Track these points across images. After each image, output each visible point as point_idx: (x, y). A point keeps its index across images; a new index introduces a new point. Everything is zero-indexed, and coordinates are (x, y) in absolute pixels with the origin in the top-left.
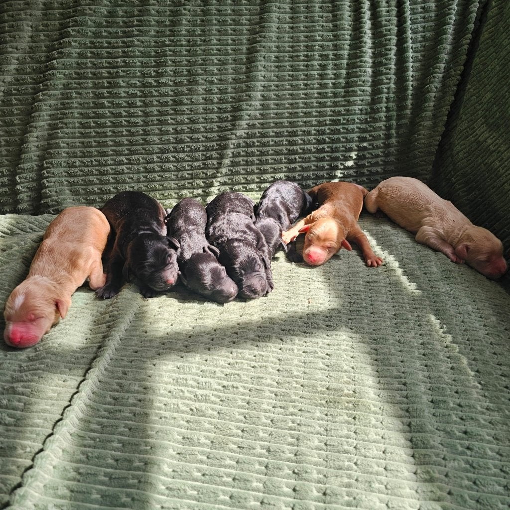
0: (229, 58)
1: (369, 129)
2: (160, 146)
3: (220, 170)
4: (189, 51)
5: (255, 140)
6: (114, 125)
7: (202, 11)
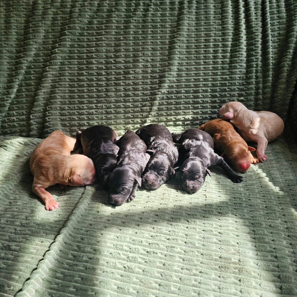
0: (158, 47)
1: (245, 89)
2: (115, 98)
3: (151, 113)
4: (134, 43)
5: (173, 95)
6: (89, 86)
7: (143, 20)
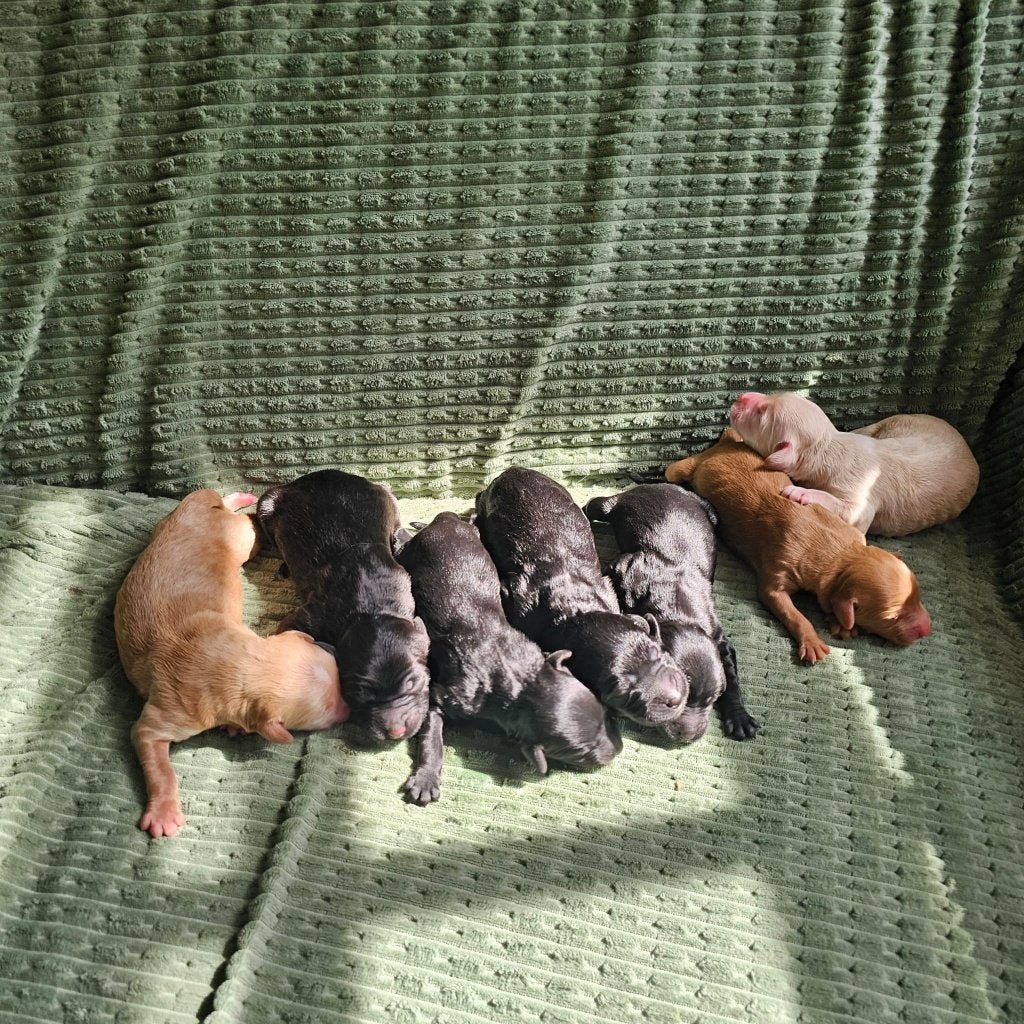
0: (550, 167)
1: (852, 323)
2: (392, 356)
3: (516, 409)
4: (460, 152)
5: (595, 346)
6: (297, 311)
